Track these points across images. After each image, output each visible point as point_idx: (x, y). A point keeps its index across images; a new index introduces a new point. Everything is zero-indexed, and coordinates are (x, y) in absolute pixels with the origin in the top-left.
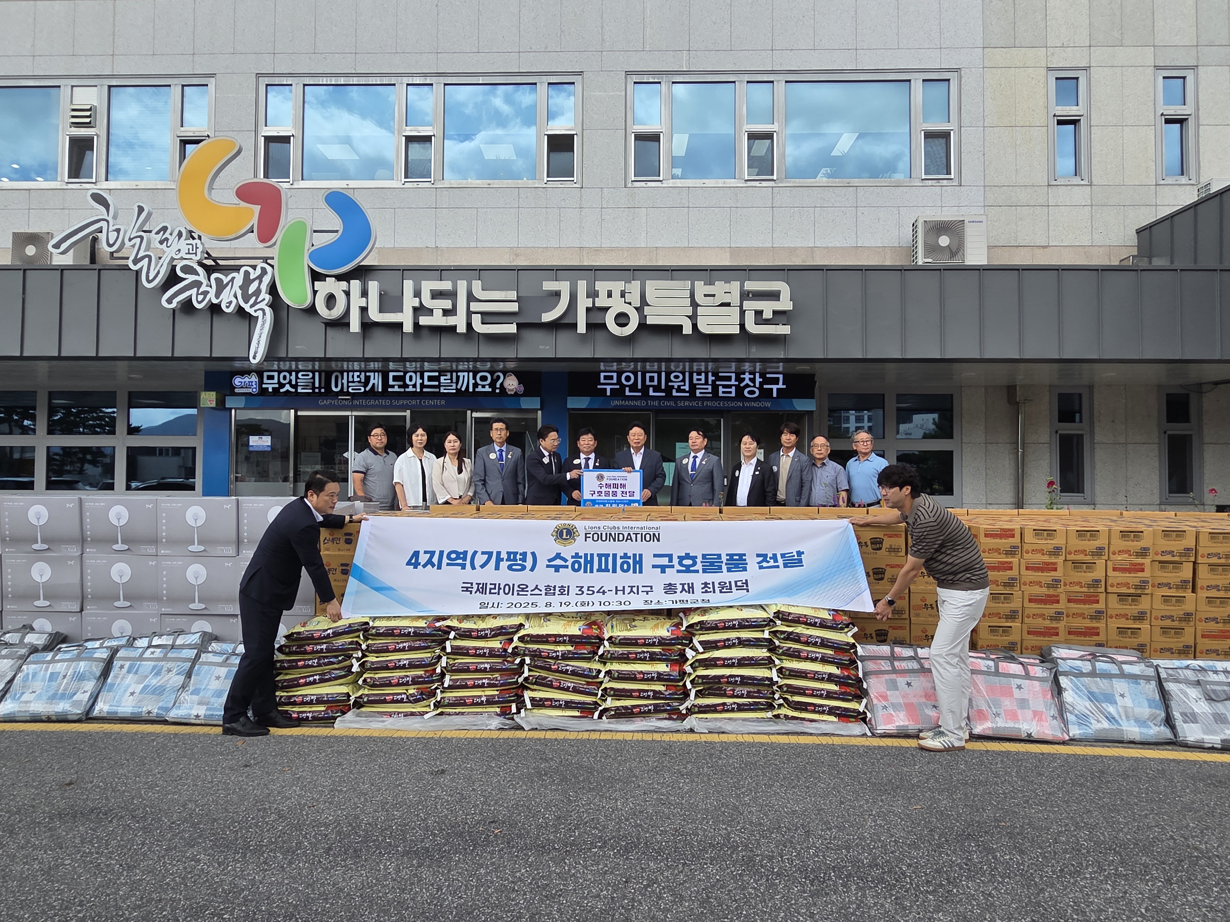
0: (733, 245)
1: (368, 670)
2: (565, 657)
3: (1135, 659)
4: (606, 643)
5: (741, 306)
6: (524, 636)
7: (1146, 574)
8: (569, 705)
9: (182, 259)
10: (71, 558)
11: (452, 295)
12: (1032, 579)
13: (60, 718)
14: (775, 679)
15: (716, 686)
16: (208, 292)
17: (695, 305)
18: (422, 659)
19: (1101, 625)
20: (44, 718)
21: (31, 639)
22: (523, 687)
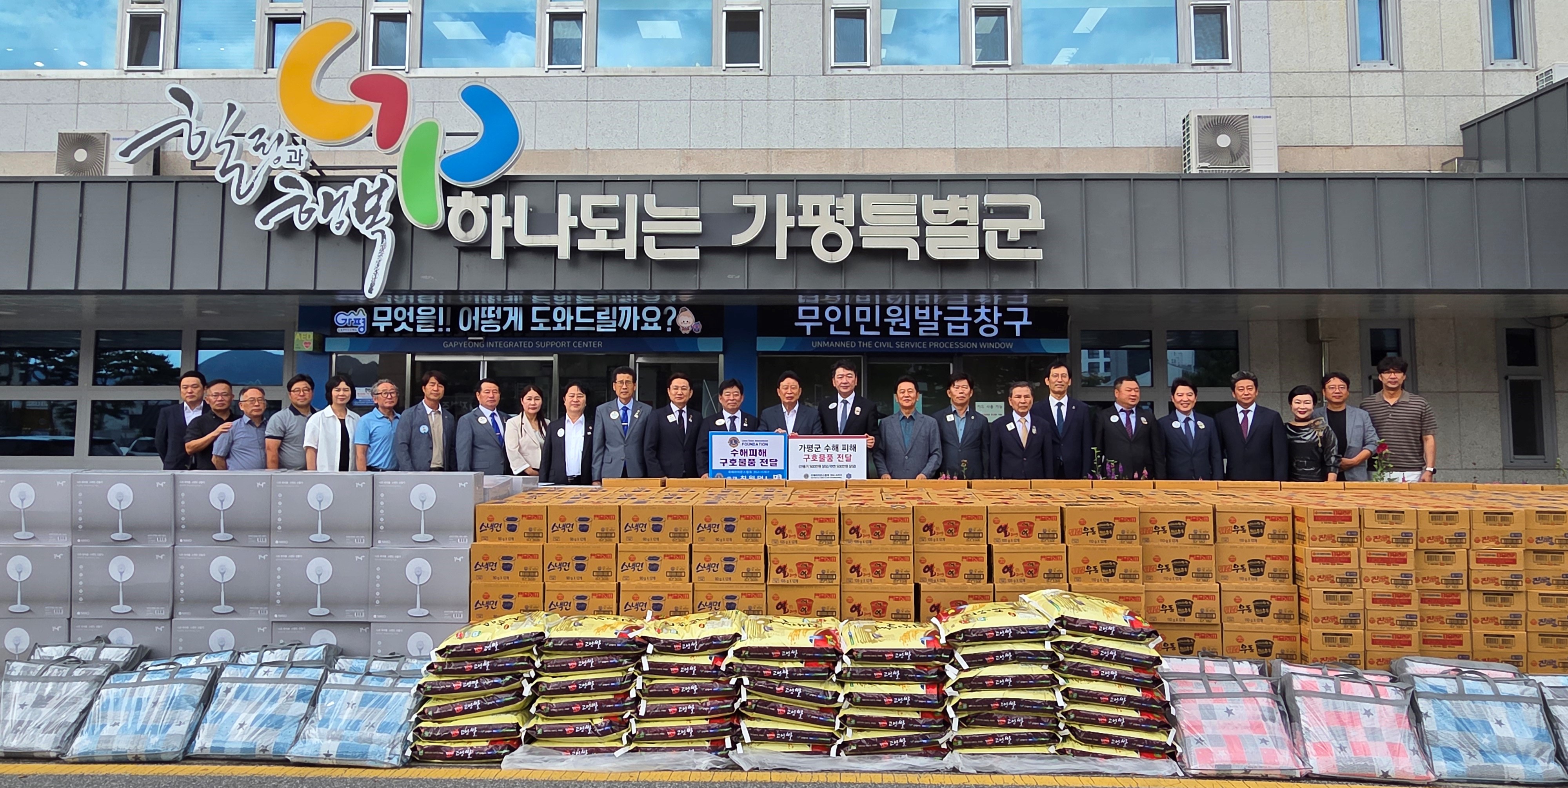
0: (959, 146)
1: (543, 693)
2: (793, 675)
3: (1510, 675)
4: (845, 658)
5: (980, 226)
6: (741, 649)
7: (1519, 567)
8: (798, 737)
9: (282, 168)
10: (161, 551)
11: (618, 212)
12: (1375, 573)
13: (151, 758)
14: (1061, 703)
15: (986, 712)
16: (314, 210)
17: (922, 224)
18: (613, 680)
19: (1465, 631)
20: (130, 758)
21: (108, 654)
22: (740, 715)
